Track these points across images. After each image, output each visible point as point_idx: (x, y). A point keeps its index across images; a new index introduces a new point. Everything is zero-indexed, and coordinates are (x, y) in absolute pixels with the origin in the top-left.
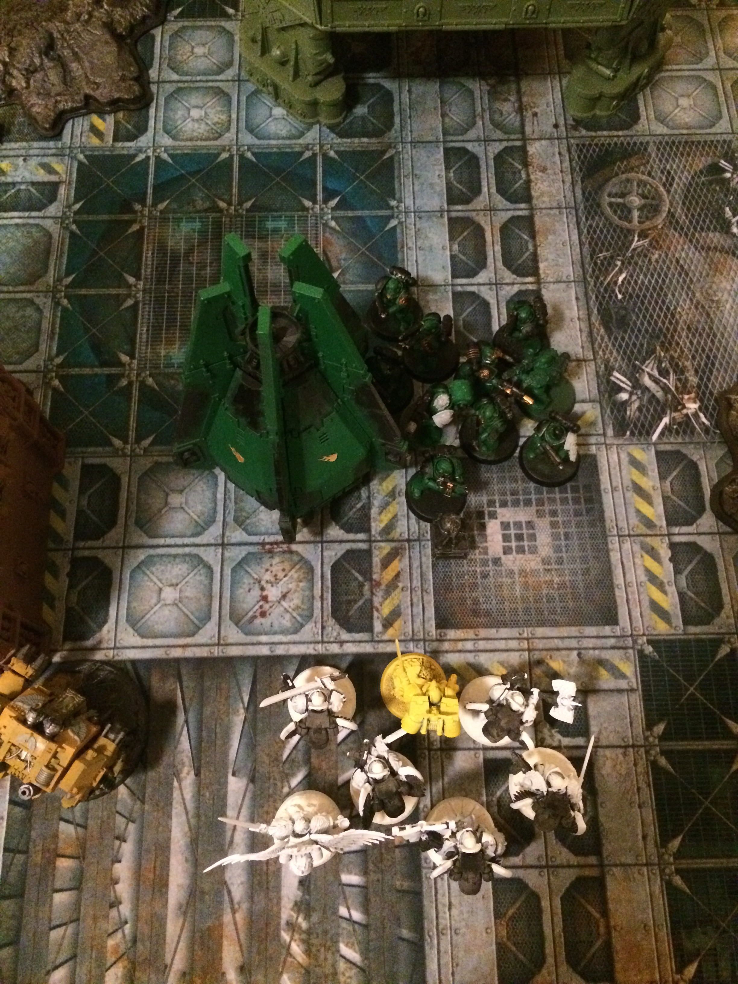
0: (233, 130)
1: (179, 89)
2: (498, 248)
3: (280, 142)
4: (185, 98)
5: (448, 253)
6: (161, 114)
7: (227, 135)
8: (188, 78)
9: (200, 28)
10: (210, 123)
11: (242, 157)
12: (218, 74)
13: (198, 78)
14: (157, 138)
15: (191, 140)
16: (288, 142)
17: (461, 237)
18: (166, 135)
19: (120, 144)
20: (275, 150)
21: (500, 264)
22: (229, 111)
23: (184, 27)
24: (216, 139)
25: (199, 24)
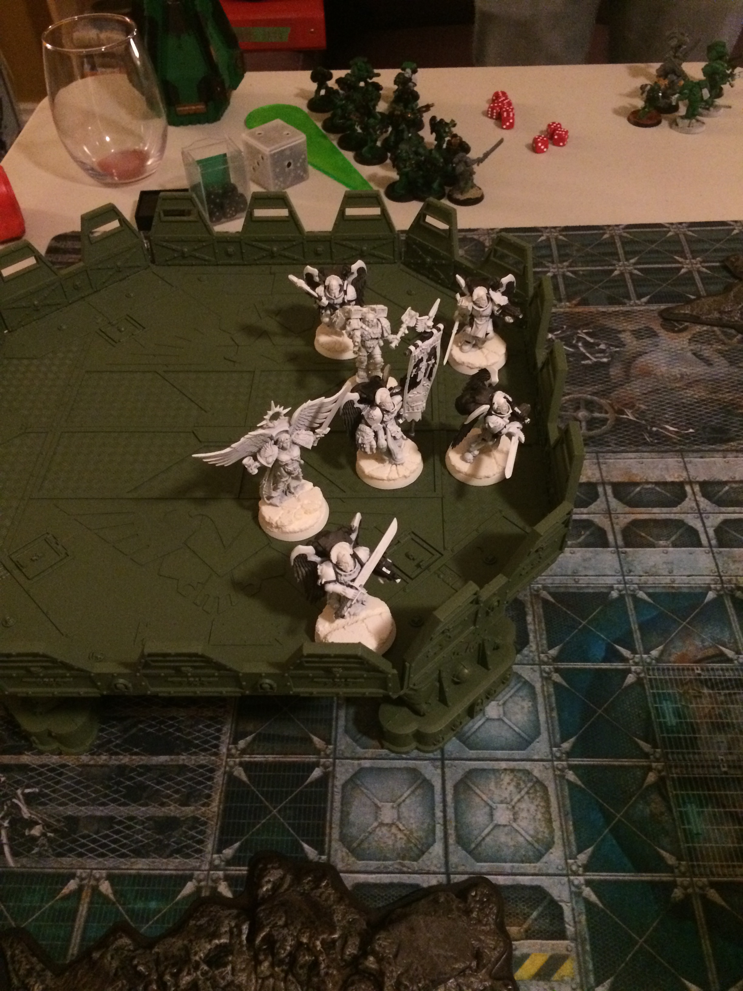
0: (527, 765)
1: (460, 841)
2: (656, 510)
3: (541, 708)
4: (476, 832)
5: (671, 549)
6: (507, 866)
7: (536, 773)
8: (439, 829)
9: (345, 814)
10: (518, 797)
11: (570, 754)
12: (431, 787)
13: (439, 814)
14: (551, 871)
15: (550, 821)
16: (540, 699)
17: (649, 538)
18: (545, 859)
19: (570, 929)
20: (555, 714)
21: (675, 510)
22: (494, 771)
23: (343, 838)
24: (545, 789)
25: (337, 816)
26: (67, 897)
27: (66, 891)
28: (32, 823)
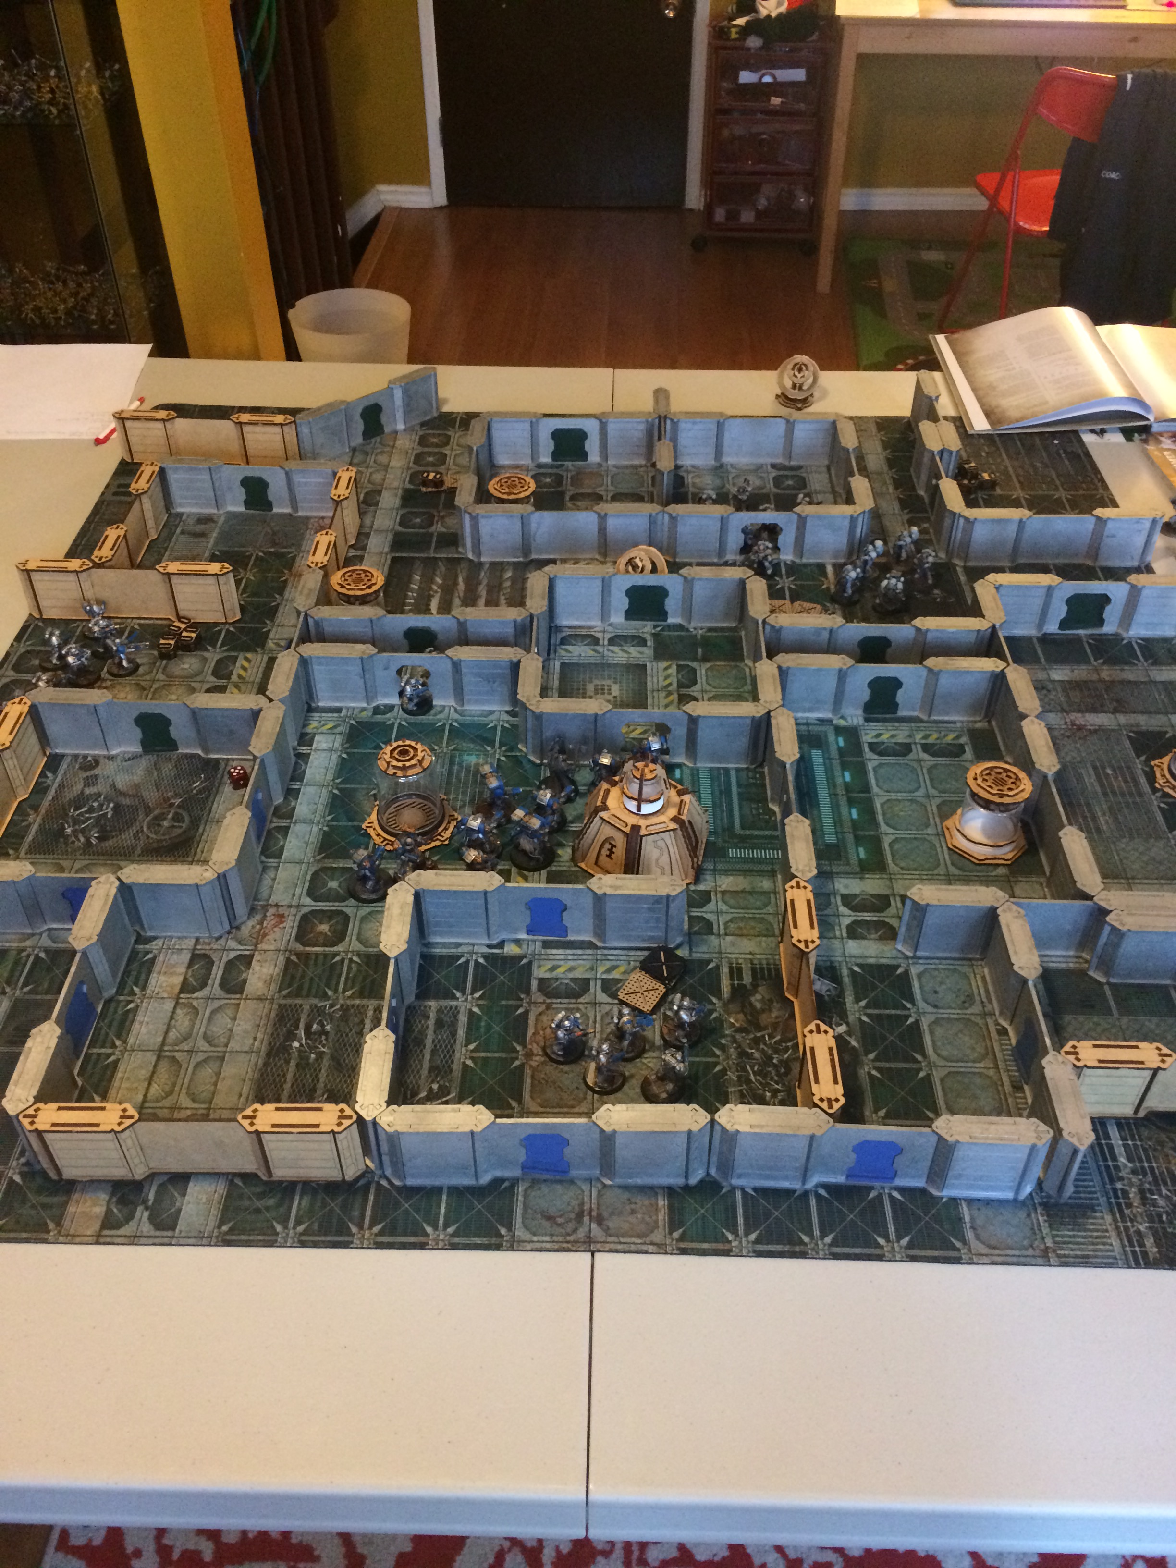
26: (475, 1064)
27: (472, 1065)
28: (431, 1089)
